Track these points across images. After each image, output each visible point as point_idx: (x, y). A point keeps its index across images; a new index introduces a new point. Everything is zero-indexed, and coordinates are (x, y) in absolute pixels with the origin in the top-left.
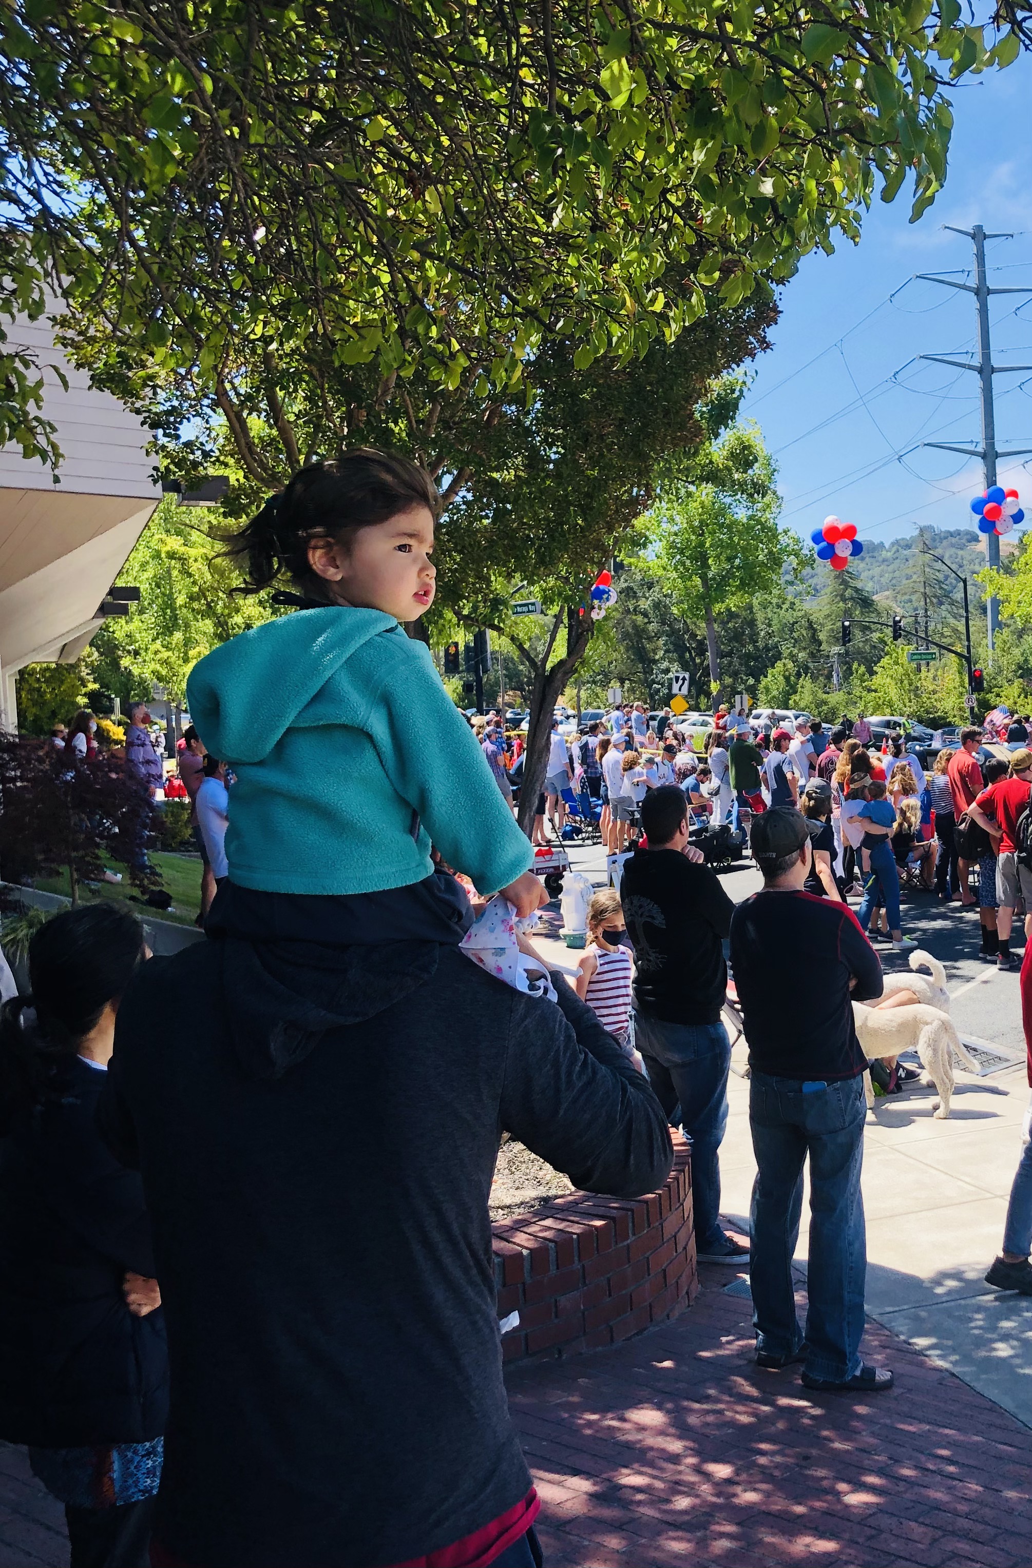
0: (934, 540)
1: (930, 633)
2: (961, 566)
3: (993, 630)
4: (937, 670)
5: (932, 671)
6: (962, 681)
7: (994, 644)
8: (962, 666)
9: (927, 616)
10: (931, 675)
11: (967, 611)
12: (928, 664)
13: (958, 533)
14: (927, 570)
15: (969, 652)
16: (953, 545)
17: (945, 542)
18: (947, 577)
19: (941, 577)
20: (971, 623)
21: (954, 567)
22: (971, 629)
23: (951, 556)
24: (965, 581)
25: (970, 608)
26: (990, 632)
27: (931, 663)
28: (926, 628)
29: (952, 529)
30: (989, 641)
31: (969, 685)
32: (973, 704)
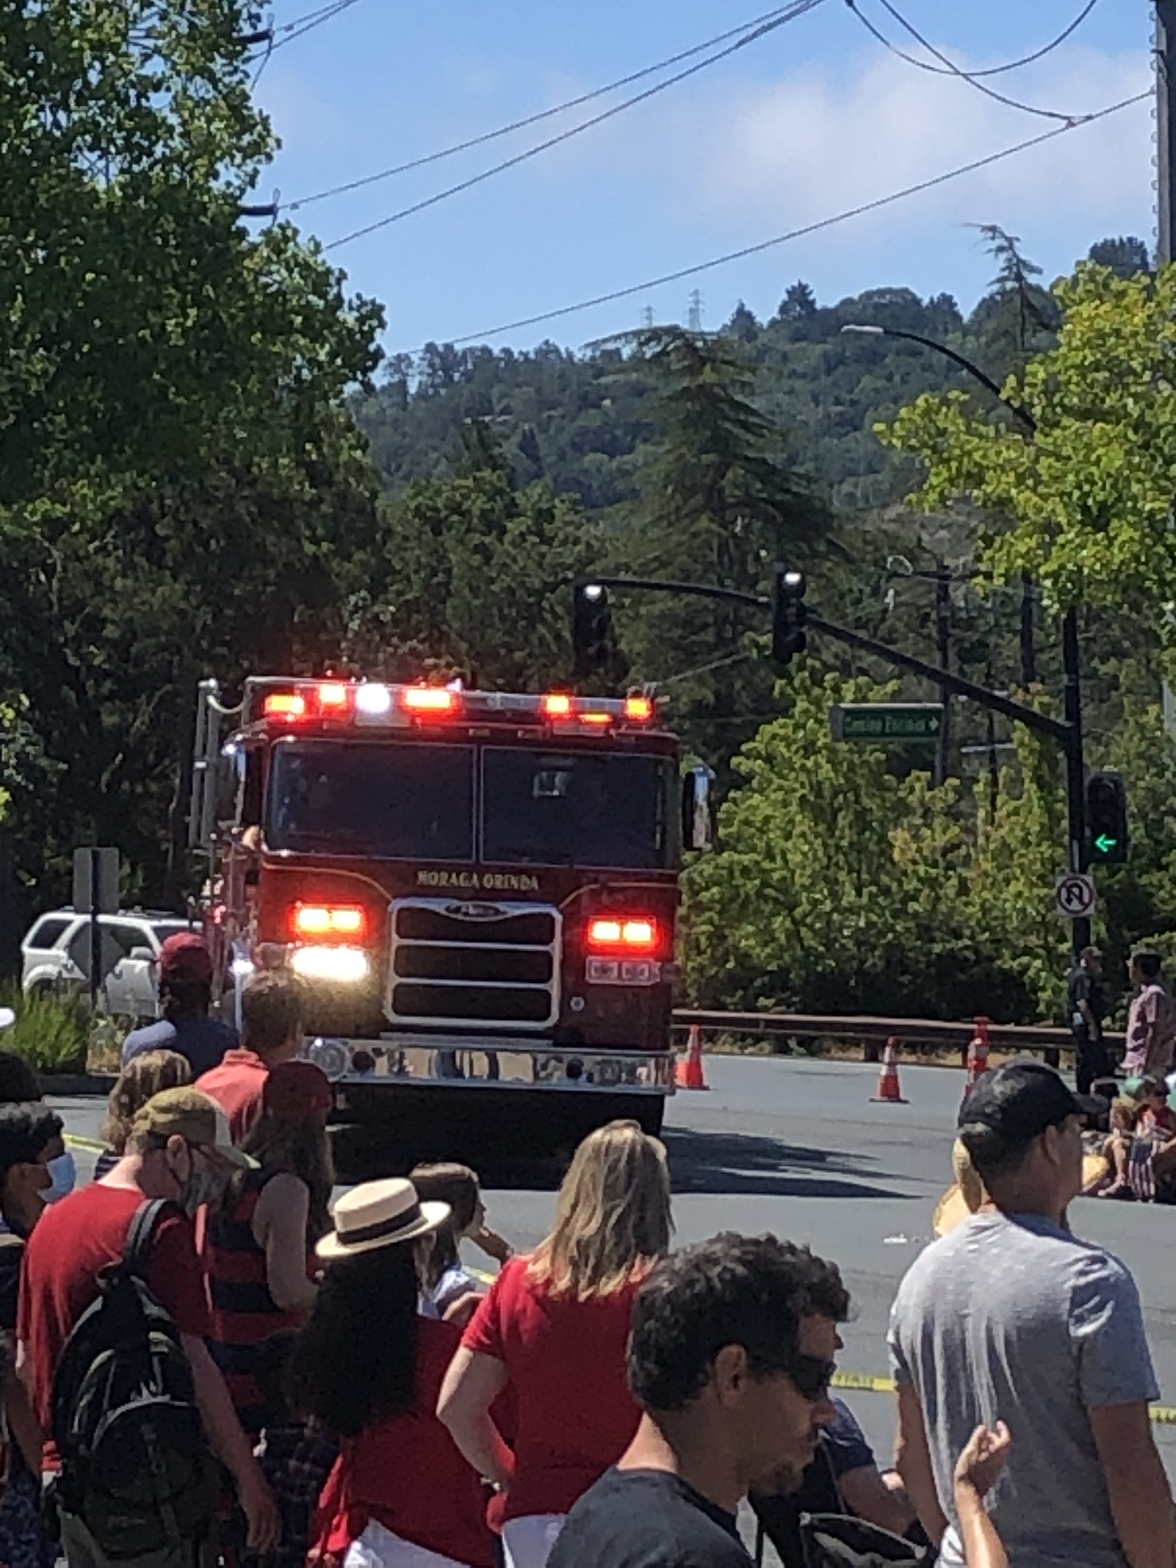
31: (1072, 837)
32: (1086, 906)
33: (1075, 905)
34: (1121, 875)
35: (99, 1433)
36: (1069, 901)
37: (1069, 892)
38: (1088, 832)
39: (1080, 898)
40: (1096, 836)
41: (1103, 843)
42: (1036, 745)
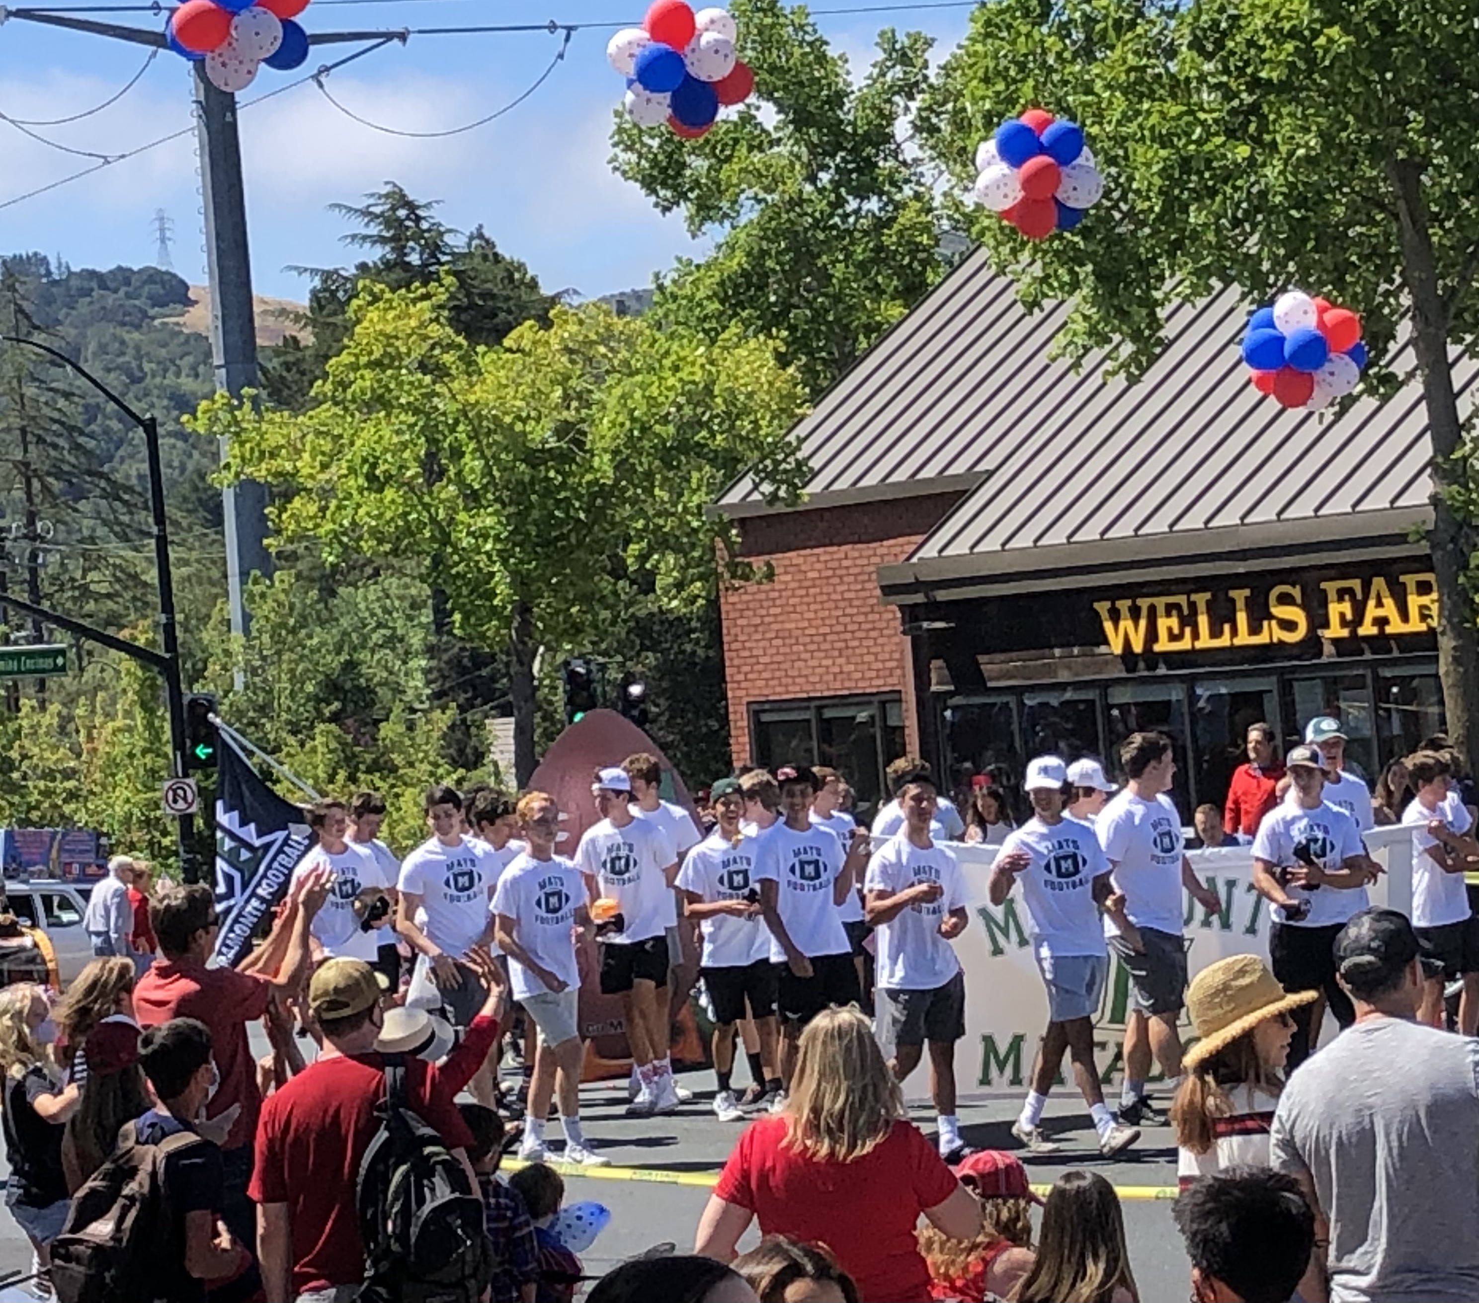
0: (49, 301)
1: (46, 588)
2: (136, 380)
3: (244, 575)
4: (70, 701)
5: (54, 708)
6: (155, 734)
7: (247, 618)
8: (153, 687)
9: (34, 537)
10: (49, 719)
11: (160, 519)
12: (42, 686)
13: (123, 275)
14: (30, 390)
15: (171, 641)
16: (105, 315)
17: (83, 306)
18: (92, 413)
19: (73, 411)
20: (172, 555)
21: (114, 382)
22: (176, 573)
23: (103, 349)
24: (151, 427)
25: (170, 510)
26: (234, 582)
27: (52, 683)
28: (34, 572)
29: (104, 267)
30: (233, 608)
31: (175, 749)
32: (190, 805)
33: (181, 805)
34: (215, 777)
35: (414, 1231)
36: (175, 801)
37: (175, 794)
38: (188, 743)
39: (185, 799)
40: (195, 745)
41: (202, 752)
42: (140, 673)
